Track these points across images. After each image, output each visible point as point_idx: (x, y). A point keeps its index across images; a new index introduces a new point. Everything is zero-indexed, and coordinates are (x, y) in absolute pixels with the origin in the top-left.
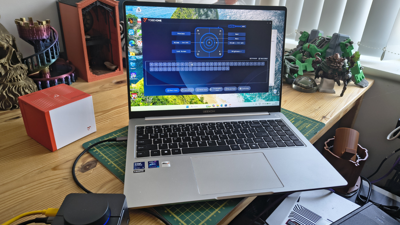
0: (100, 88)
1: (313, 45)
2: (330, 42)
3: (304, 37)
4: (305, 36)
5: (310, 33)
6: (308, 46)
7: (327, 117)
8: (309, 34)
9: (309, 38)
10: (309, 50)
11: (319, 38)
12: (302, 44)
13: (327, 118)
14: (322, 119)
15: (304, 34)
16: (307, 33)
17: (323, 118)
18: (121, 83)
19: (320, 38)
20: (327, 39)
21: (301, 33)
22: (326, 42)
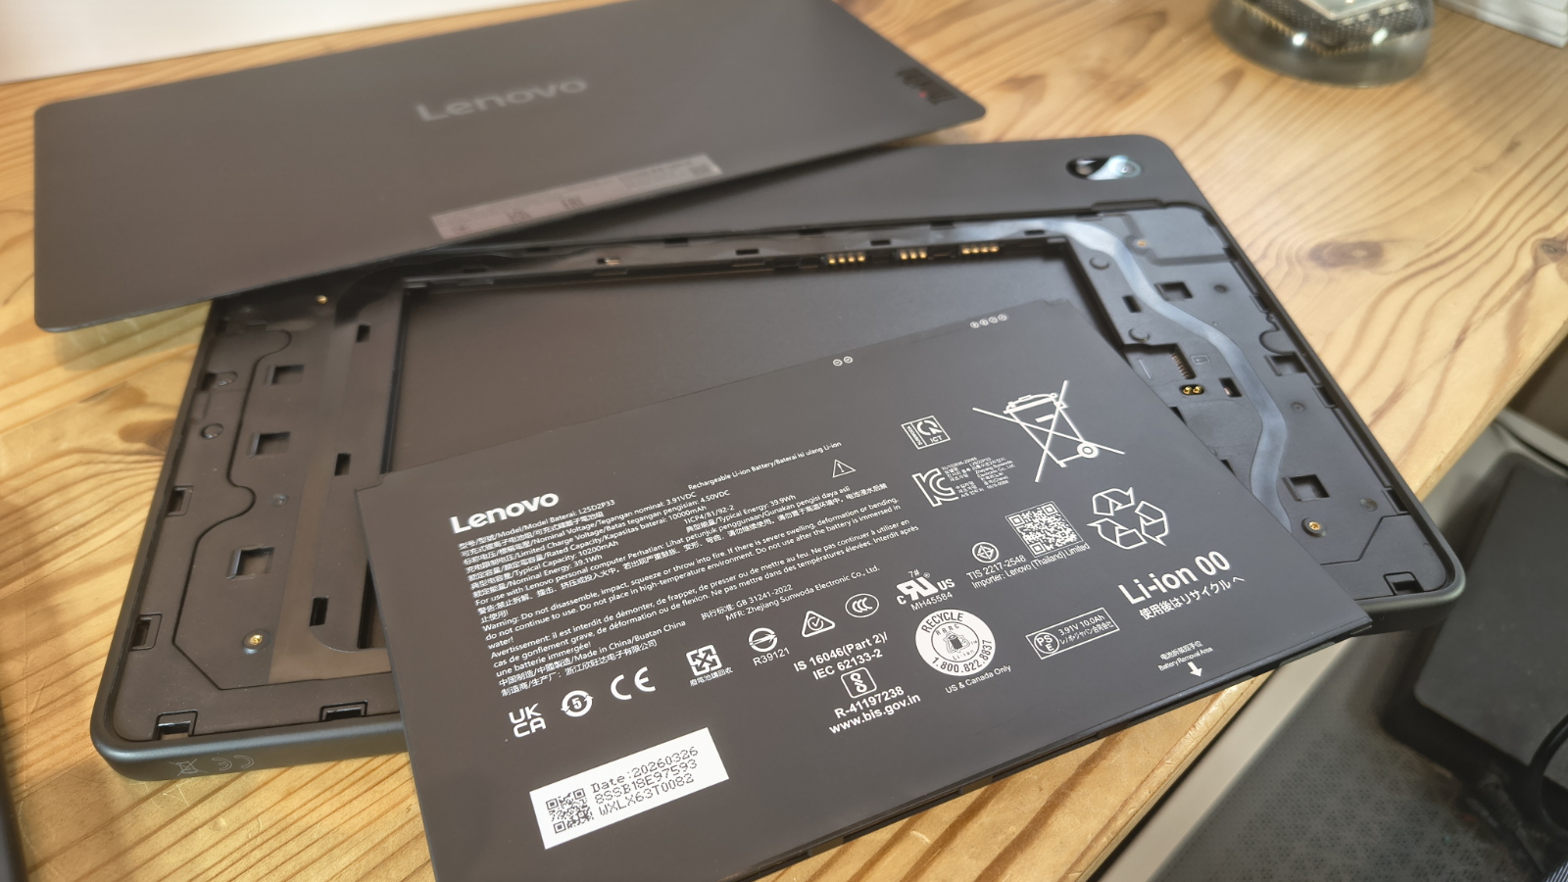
14: (1537, 266)
17: (1542, 255)
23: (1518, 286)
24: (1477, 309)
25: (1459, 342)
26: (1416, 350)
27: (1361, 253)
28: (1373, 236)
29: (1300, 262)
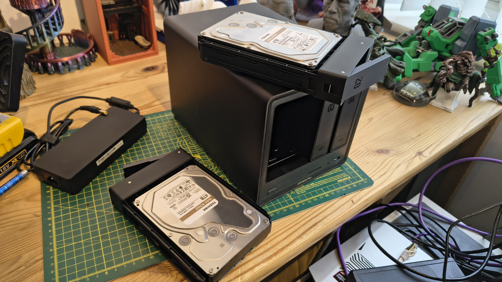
0: (122, 76)
1: (436, 32)
2: (463, 30)
3: (428, 14)
4: (430, 14)
5: (437, 8)
6: (428, 32)
7: (423, 153)
8: (435, 10)
9: (434, 18)
10: (428, 39)
11: (448, 21)
12: (423, 25)
13: (424, 156)
14: (416, 156)
15: (429, 11)
16: (433, 9)
17: (417, 154)
18: (151, 70)
19: (450, 20)
20: (460, 24)
21: (425, 7)
22: (458, 28)
23: (411, 159)
24: (403, 162)
25: (398, 166)
26: (390, 167)
27: (385, 151)
28: (388, 149)
29: (375, 152)
